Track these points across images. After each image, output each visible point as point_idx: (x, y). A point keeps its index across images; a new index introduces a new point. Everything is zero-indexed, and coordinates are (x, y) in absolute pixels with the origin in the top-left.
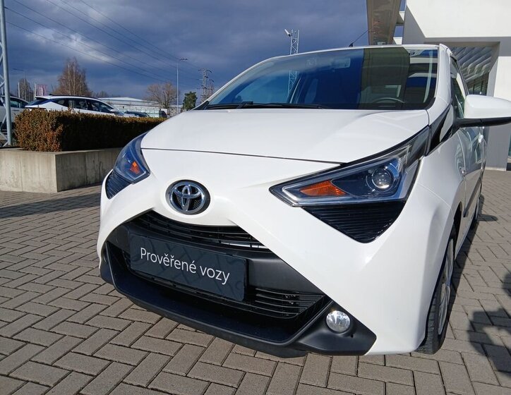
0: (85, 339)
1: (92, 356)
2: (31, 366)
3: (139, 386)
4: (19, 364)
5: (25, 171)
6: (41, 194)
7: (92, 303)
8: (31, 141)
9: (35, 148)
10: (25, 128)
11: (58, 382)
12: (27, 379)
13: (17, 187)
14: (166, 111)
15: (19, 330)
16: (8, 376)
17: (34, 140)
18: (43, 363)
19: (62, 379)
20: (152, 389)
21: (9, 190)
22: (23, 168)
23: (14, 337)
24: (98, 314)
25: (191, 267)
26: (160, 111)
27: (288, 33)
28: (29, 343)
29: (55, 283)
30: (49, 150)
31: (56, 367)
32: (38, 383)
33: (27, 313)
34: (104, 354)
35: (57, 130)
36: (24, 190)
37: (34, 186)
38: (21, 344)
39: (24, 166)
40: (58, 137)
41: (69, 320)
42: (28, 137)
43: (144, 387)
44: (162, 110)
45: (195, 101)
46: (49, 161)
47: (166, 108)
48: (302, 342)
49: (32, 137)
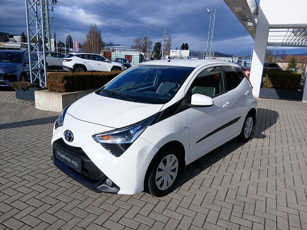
0: (43, 180)
1: (43, 186)
2: (23, 187)
3: (53, 197)
4: (20, 186)
5: (50, 102)
6: (56, 112)
7: (52, 167)
8: (53, 87)
9: (55, 90)
10: (50, 81)
11: (29, 193)
12: (20, 191)
13: (46, 108)
14: (143, 54)
15: (24, 175)
16: (15, 190)
17: (54, 87)
18: (27, 187)
19: (31, 192)
20: (56, 199)
21: (43, 109)
22: (49, 100)
23: (21, 177)
24: (52, 171)
25: (69, 160)
26: (140, 54)
27: (209, 11)
28: (25, 180)
29: (42, 158)
30: (60, 92)
31: (30, 188)
32: (23, 193)
33: (29, 169)
34: (47, 186)
35: (64, 83)
36: (49, 110)
37: (53, 109)
38: (23, 180)
39: (49, 99)
40: (64, 86)
41: (41, 173)
42: (52, 85)
43: (54, 198)
44: (141, 53)
45: (160, 47)
46: (59, 98)
47: (144, 52)
48: (98, 188)
49: (53, 85)
